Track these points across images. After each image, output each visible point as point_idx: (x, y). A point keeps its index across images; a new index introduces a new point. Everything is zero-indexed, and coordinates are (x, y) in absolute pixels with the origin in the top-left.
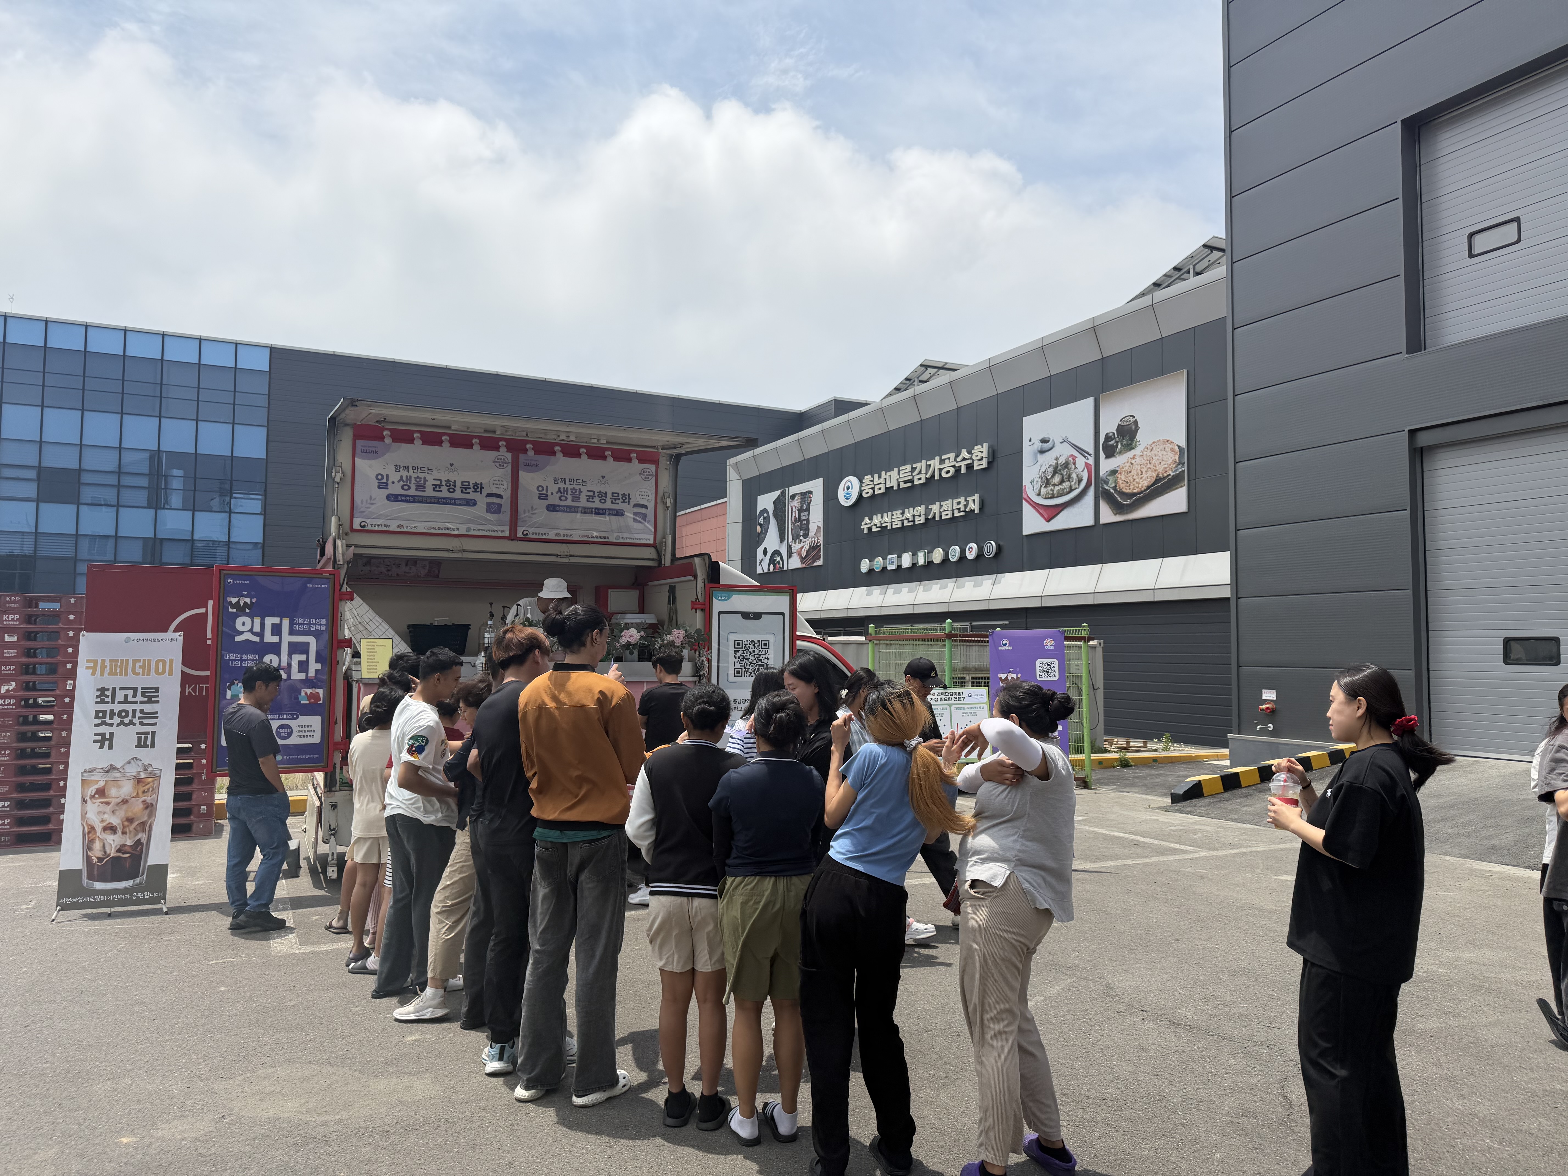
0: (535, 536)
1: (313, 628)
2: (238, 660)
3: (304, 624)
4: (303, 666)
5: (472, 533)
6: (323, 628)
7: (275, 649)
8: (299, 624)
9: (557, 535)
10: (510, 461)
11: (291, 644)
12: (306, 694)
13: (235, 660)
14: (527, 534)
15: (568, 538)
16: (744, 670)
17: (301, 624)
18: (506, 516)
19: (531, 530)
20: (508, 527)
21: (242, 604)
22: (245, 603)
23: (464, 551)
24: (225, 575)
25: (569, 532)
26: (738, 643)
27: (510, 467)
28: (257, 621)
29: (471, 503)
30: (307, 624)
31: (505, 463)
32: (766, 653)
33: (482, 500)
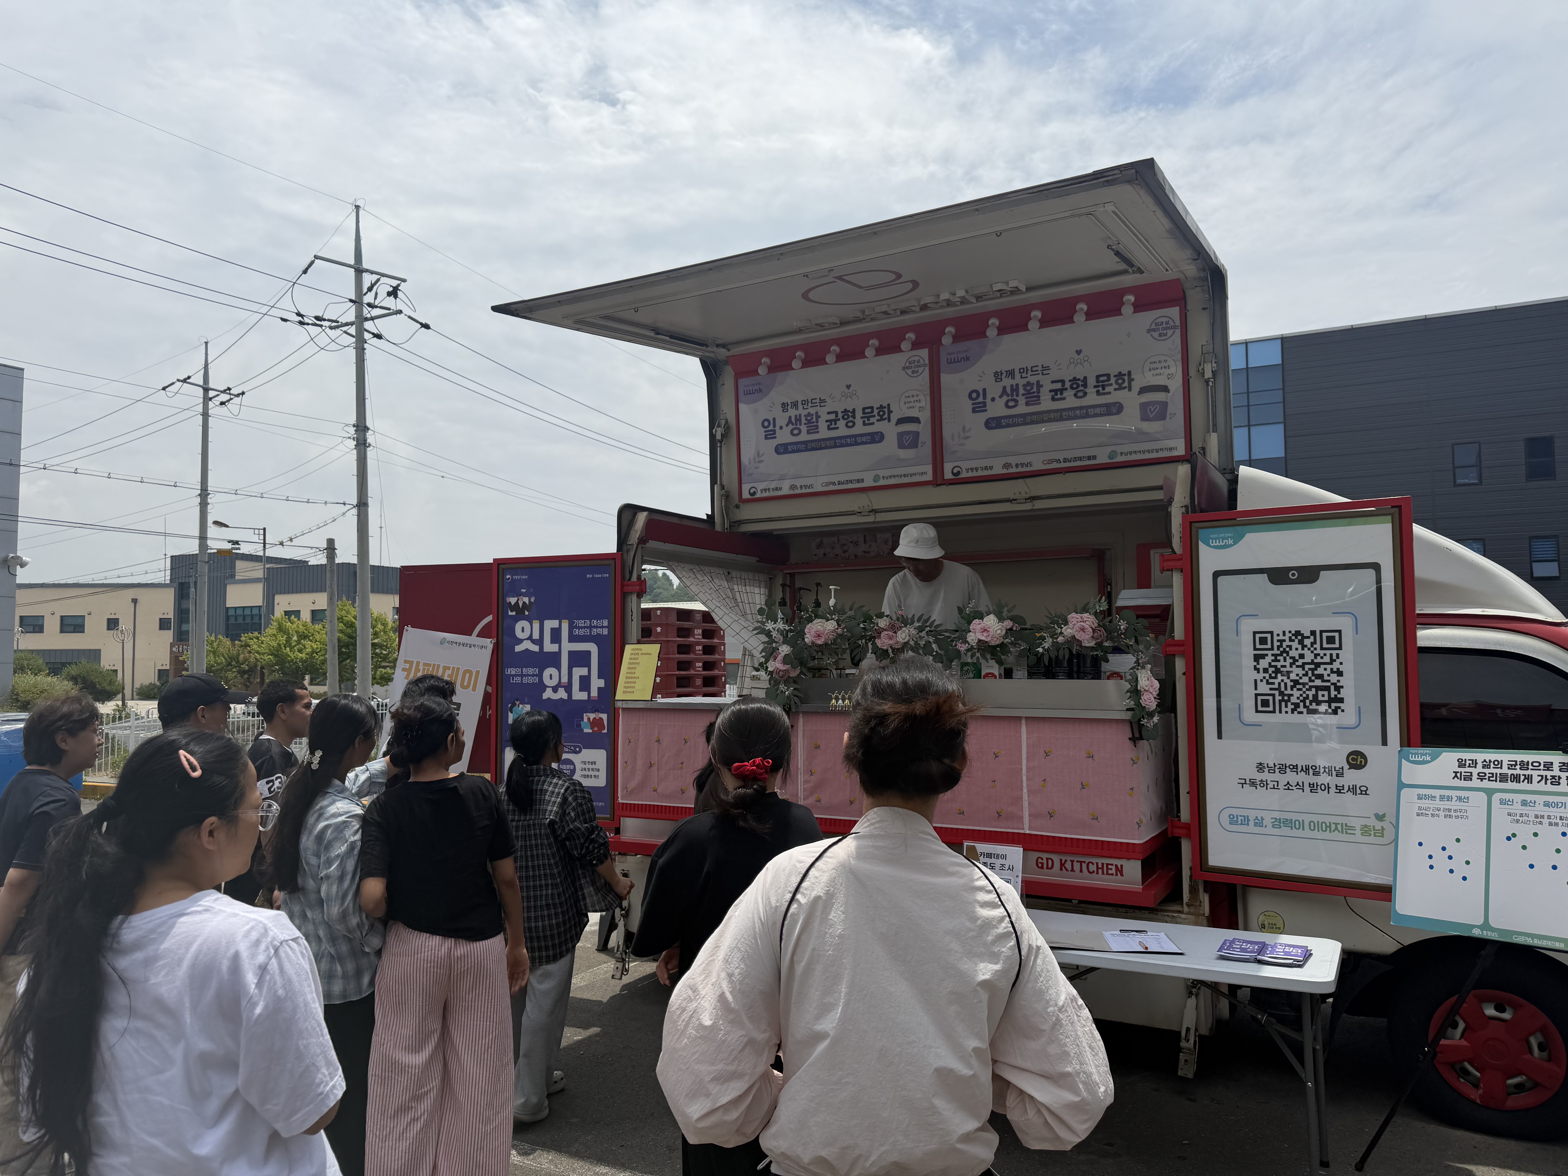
0: (970, 474)
1: (595, 631)
2: (519, 675)
3: (585, 627)
4: (585, 684)
5: (882, 482)
6: (605, 632)
7: (553, 660)
8: (579, 628)
9: (1007, 466)
10: (927, 362)
11: (571, 653)
12: (589, 719)
13: (516, 675)
14: (958, 473)
15: (1025, 469)
16: (1278, 698)
17: (582, 628)
18: (926, 449)
19: (965, 465)
20: (931, 466)
21: (521, 605)
22: (524, 603)
23: (875, 511)
24: (503, 569)
25: (1025, 459)
26: (1262, 639)
27: (927, 369)
28: (536, 625)
29: (876, 438)
30: (587, 627)
31: (919, 366)
32: (1332, 661)
33: (890, 430)
